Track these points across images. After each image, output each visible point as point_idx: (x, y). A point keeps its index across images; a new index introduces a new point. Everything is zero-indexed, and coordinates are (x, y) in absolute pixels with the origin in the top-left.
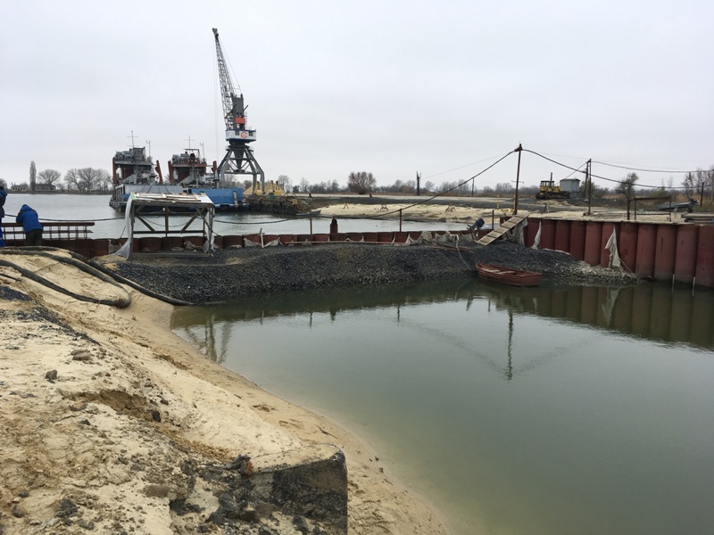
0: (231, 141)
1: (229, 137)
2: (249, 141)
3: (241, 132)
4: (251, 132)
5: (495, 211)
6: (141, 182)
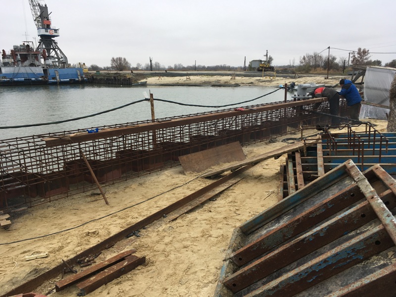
0: (42, 36)
1: (41, 34)
2: (54, 36)
3: (49, 30)
4: (56, 31)
5: (261, 78)
6: (7, 64)
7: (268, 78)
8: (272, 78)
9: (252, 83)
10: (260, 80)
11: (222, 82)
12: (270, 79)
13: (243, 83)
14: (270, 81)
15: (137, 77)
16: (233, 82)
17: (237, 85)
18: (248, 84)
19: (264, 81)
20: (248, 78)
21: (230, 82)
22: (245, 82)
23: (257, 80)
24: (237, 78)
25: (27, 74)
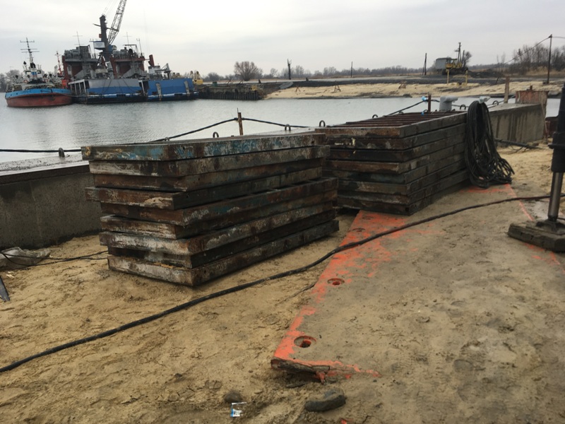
5: (445, 85)
6: (99, 76)
7: (456, 85)
8: (461, 84)
10: (442, 88)
11: (385, 93)
12: (458, 87)
13: (417, 94)
14: (458, 89)
16: (401, 93)
18: (424, 94)
19: (448, 90)
21: (398, 93)
22: (419, 92)
23: (439, 88)
24: (409, 86)
25: (120, 88)
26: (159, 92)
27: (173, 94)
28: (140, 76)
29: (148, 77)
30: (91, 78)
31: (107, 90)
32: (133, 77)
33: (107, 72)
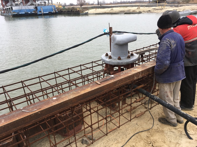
5: (156, 7)
6: (17, 5)
7: (160, 7)
8: (163, 7)
9: (149, 11)
10: (155, 9)
11: (131, 11)
12: (161, 8)
13: (144, 11)
14: (161, 9)
15: (84, 10)
16: (138, 11)
17: (140, 13)
18: (147, 11)
19: (157, 9)
20: (148, 7)
21: (136, 11)
22: (145, 10)
23: (153, 9)
24: (141, 8)
25: (26, 10)
26: (42, 11)
27: (48, 12)
28: (34, 5)
29: (37, 5)
30: (13, 6)
31: (21, 11)
32: (31, 5)
33: (20, 3)
